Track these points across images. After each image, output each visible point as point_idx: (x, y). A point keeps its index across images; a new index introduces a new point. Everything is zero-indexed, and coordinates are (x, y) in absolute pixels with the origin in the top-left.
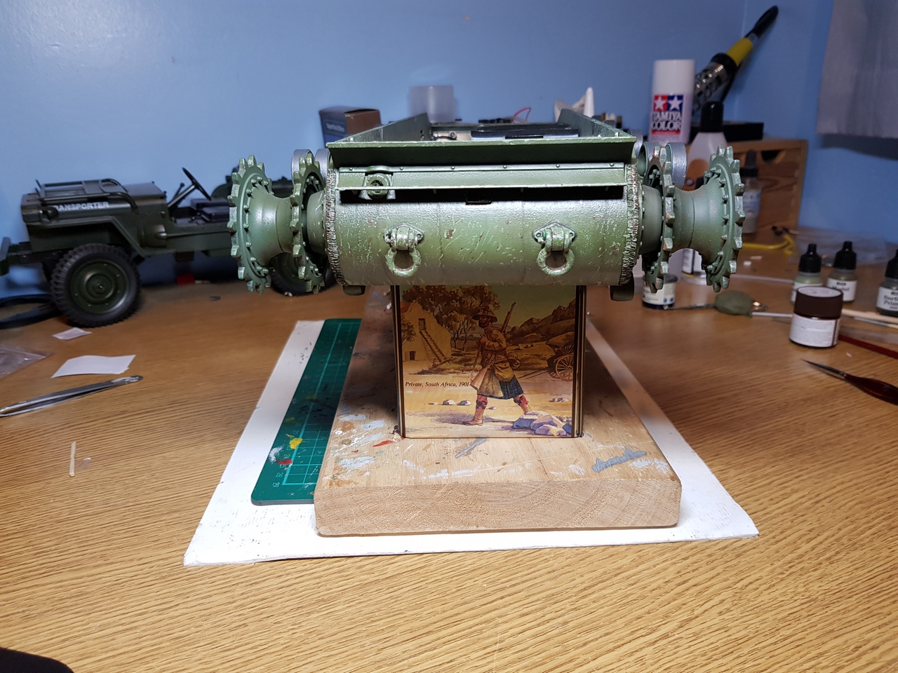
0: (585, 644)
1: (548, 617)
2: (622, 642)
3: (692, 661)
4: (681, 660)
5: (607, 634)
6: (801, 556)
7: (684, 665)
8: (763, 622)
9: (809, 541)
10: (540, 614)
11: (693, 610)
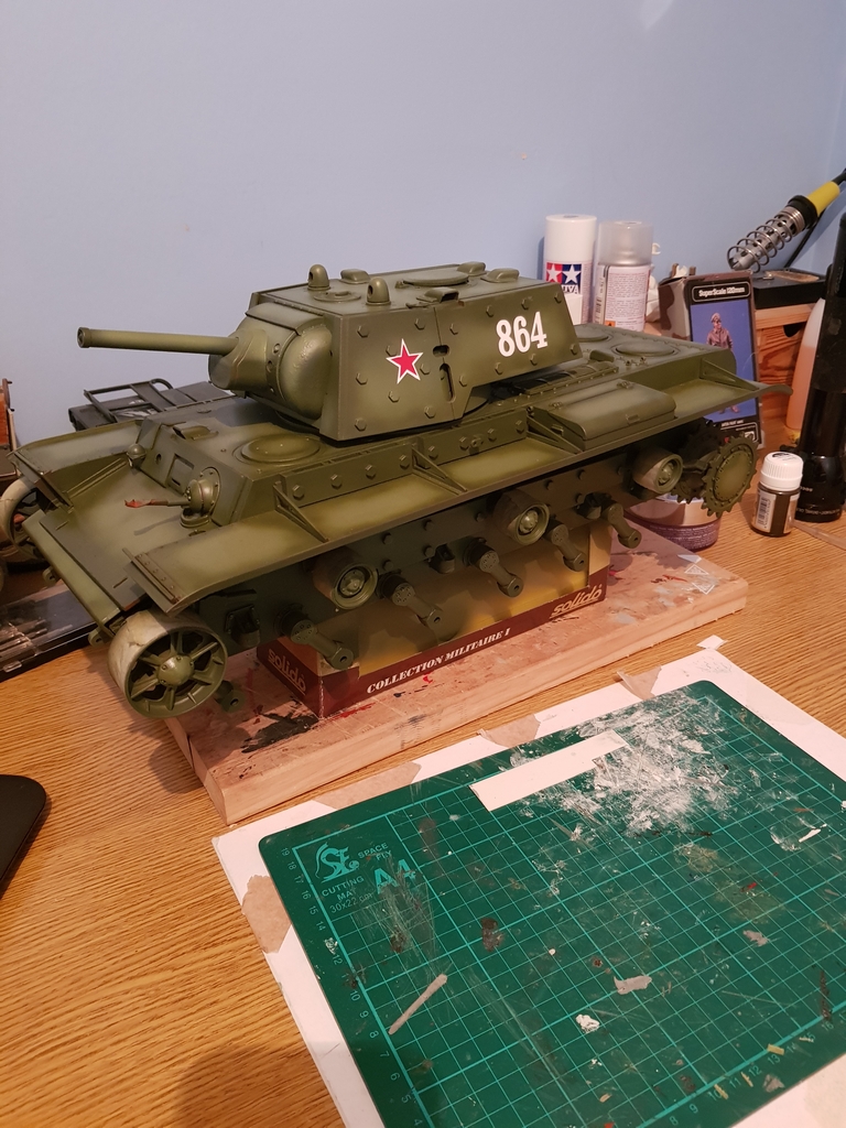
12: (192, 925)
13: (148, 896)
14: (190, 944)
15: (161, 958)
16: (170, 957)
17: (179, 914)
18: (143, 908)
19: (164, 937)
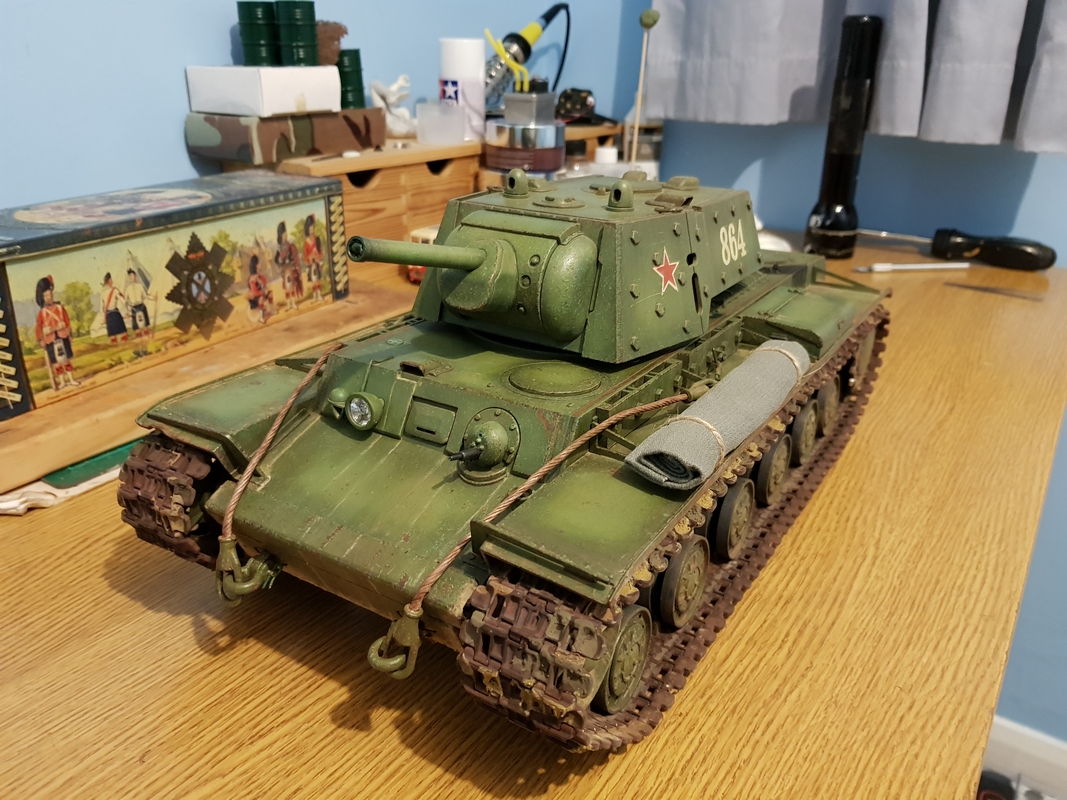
0: (835, 579)
1: (792, 569)
2: (855, 570)
3: (907, 567)
4: (900, 569)
5: (841, 568)
6: (896, 481)
7: (904, 572)
8: (918, 529)
9: (890, 469)
10: (783, 570)
11: (873, 536)
12: (218, 726)
13: (140, 716)
14: (229, 745)
15: (197, 771)
16: (210, 765)
17: (195, 721)
18: (142, 729)
19: (189, 748)
